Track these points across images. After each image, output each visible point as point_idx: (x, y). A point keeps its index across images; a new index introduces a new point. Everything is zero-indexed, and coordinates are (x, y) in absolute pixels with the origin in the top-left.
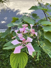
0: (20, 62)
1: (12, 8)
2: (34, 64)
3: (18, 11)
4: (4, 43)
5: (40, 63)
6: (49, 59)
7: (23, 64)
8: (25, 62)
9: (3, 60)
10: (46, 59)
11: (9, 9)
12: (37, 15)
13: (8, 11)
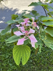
0: (23, 56)
1: (10, 7)
2: (34, 63)
3: (16, 10)
4: (3, 43)
5: (41, 62)
6: (50, 58)
7: (26, 57)
8: (28, 55)
9: (3, 61)
10: (47, 58)
11: (7, 8)
12: (37, 12)
13: (6, 10)
